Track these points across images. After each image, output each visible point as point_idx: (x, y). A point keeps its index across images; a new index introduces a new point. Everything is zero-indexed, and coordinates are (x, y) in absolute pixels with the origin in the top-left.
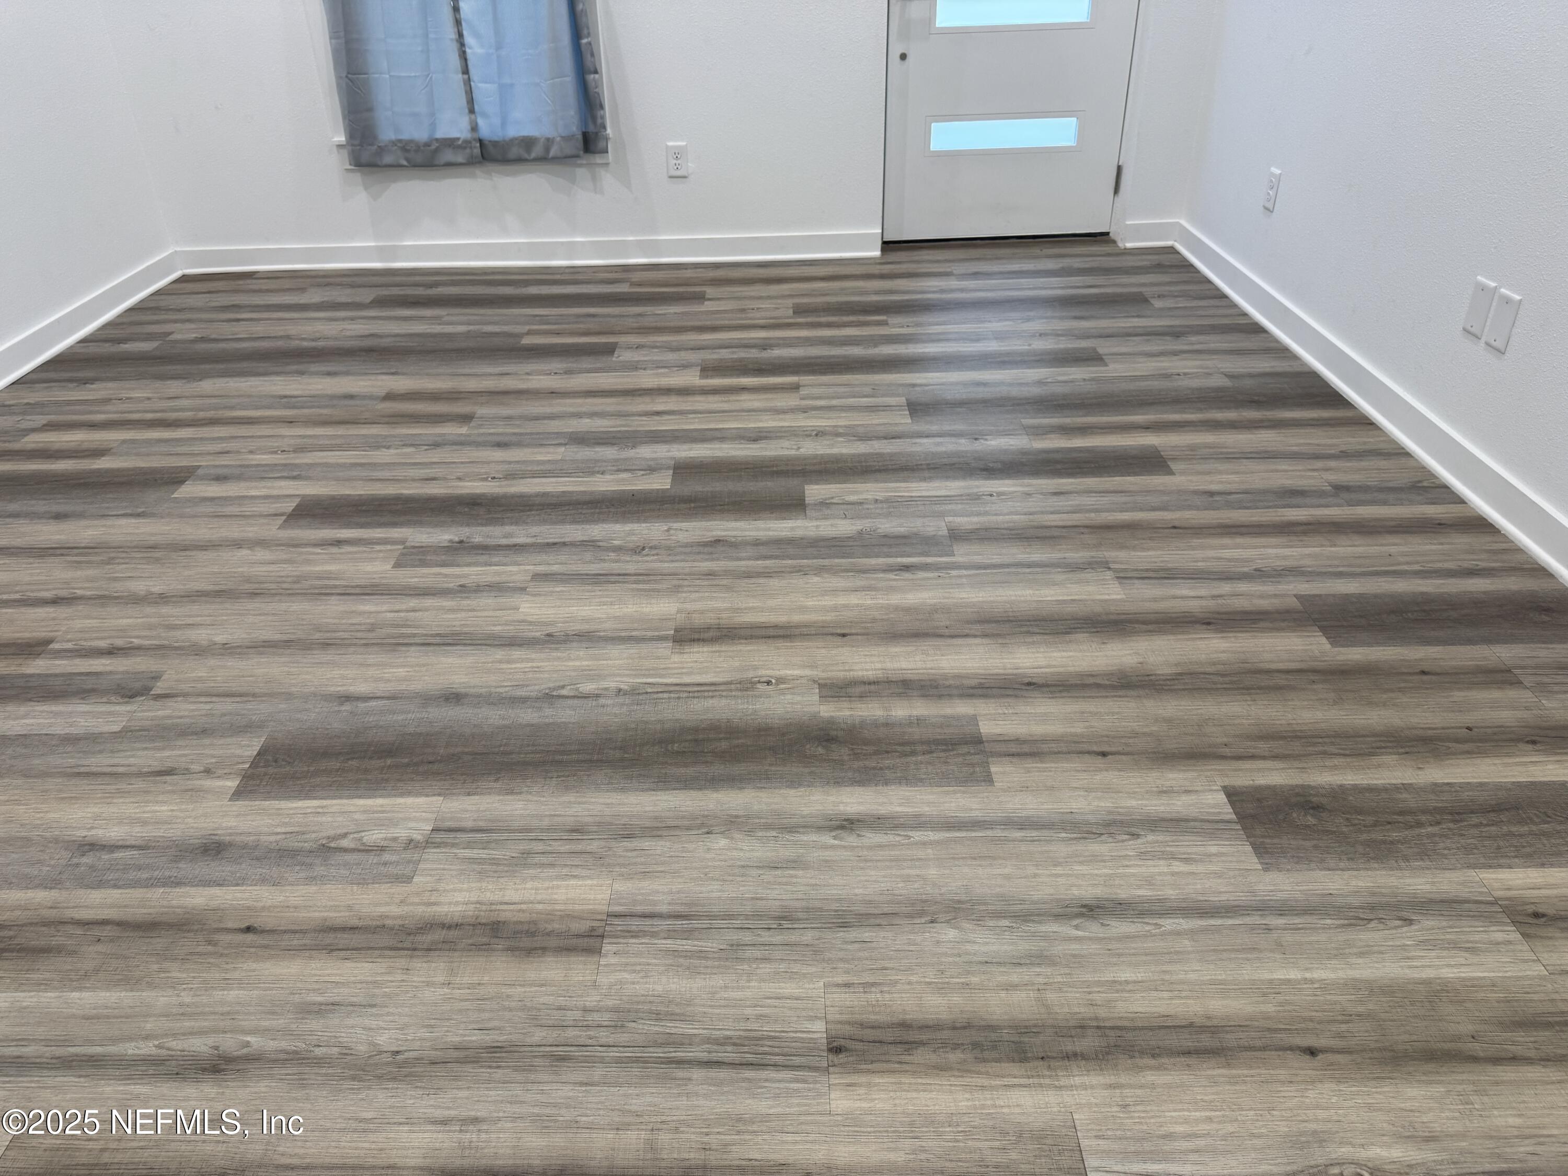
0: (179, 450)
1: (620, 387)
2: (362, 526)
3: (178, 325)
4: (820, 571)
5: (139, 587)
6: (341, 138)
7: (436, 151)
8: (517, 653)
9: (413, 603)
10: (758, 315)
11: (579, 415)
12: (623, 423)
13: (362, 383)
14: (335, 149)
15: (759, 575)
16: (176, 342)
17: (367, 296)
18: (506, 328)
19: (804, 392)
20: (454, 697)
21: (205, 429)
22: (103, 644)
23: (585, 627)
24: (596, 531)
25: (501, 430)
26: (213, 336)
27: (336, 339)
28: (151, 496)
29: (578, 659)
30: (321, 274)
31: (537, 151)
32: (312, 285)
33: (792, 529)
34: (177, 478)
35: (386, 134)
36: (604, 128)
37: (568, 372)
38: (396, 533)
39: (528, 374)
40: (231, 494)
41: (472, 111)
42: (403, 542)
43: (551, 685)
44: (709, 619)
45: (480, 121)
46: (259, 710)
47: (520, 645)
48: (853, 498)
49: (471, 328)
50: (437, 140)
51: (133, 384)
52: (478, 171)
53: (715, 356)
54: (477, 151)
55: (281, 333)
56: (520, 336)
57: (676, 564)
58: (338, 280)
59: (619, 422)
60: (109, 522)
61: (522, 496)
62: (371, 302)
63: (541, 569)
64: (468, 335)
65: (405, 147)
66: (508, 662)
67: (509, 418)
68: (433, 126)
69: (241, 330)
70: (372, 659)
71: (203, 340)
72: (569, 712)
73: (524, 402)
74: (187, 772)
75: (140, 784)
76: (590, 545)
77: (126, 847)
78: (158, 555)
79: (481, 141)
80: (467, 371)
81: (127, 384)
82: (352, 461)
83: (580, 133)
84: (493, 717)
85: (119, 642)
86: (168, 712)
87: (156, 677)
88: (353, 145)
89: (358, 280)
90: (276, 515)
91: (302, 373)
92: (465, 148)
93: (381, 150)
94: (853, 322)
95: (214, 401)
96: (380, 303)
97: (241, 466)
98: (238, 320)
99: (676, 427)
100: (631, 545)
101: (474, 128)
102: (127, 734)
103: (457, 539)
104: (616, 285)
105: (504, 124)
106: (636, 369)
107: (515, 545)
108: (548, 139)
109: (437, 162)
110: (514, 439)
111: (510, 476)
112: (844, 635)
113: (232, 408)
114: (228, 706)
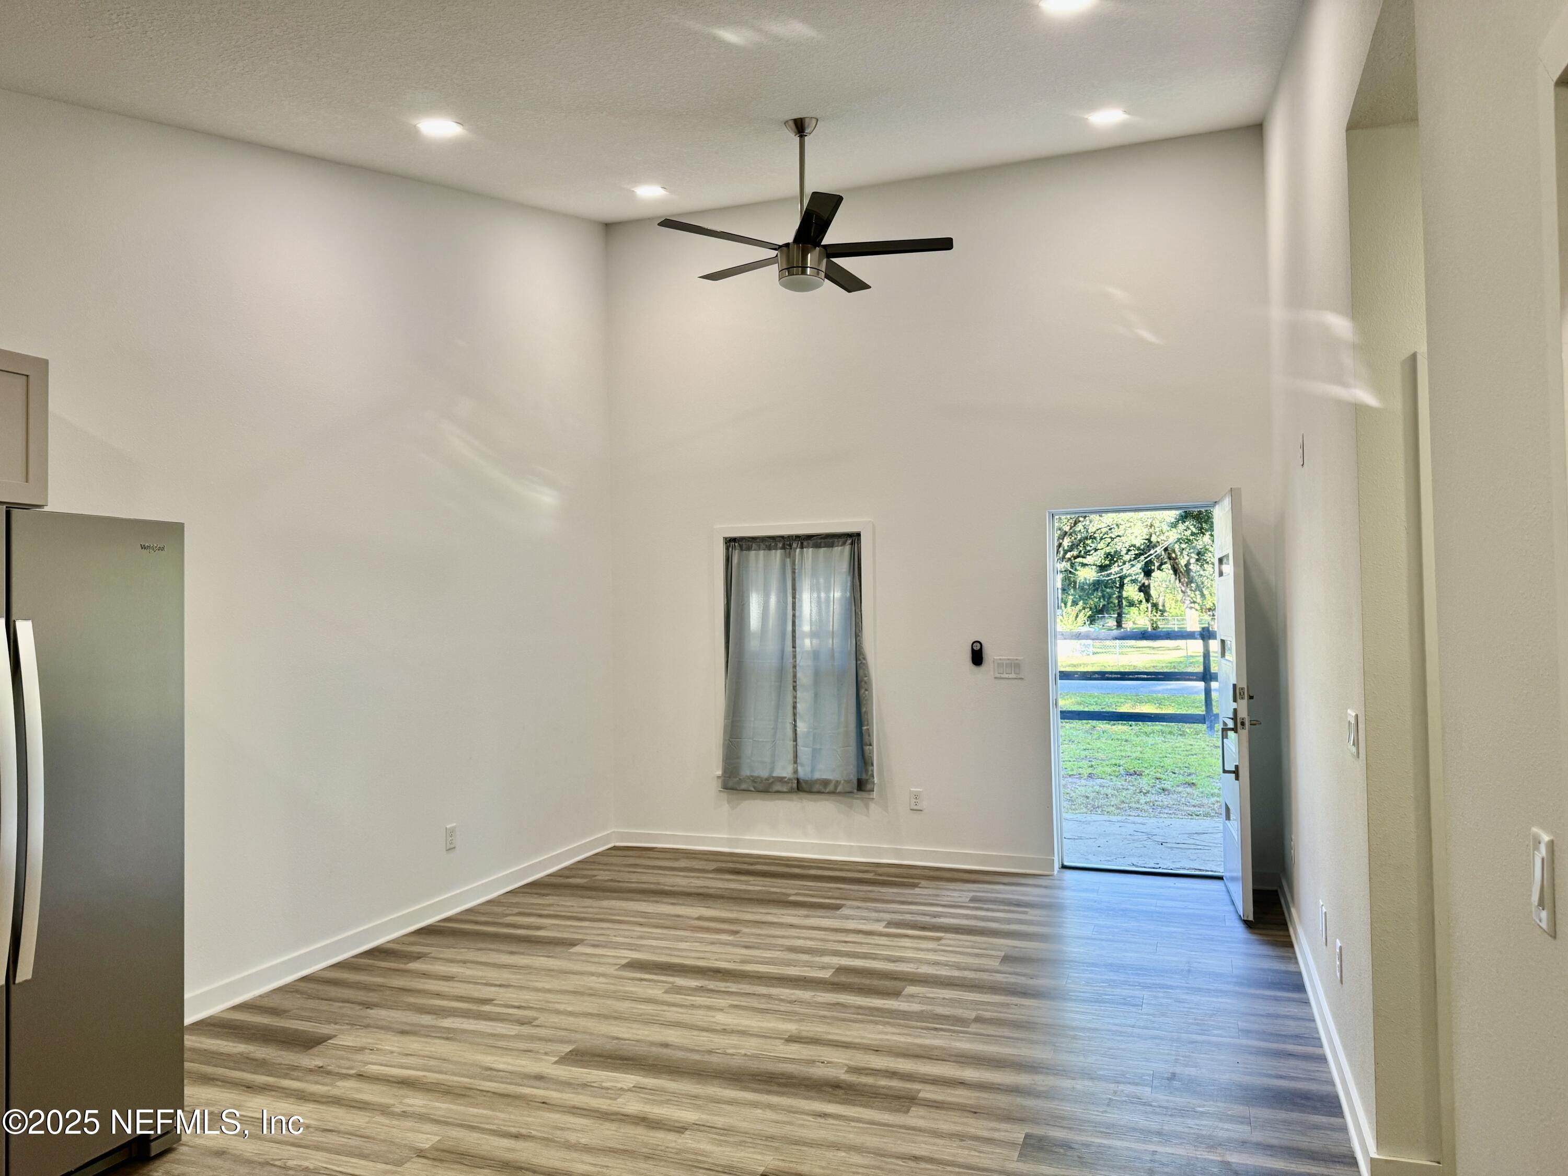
0: (580, 931)
1: (832, 927)
2: (656, 974)
3: (602, 872)
4: (884, 1024)
5: (539, 985)
6: (719, 773)
7: (772, 783)
8: (705, 1034)
9: (665, 1008)
10: (945, 899)
11: (799, 938)
12: (822, 944)
13: (689, 910)
14: (716, 778)
15: (850, 1021)
16: (597, 880)
17: (713, 866)
18: (784, 891)
19: (943, 942)
20: (666, 1045)
21: (596, 923)
22: (516, 1004)
23: (744, 1029)
24: (774, 991)
25: (751, 940)
26: (618, 879)
27: (684, 887)
28: (559, 949)
29: (733, 1040)
30: (692, 852)
31: (831, 788)
32: (683, 858)
33: (884, 1004)
34: (573, 943)
35: (746, 772)
36: (873, 776)
37: (807, 916)
38: (671, 979)
39: (782, 915)
40: (597, 953)
41: (795, 762)
42: (672, 983)
43: (713, 1047)
44: (810, 1035)
45: (800, 769)
46: (574, 1036)
47: (707, 1031)
48: (931, 995)
49: (764, 888)
50: (773, 777)
51: (567, 899)
52: (795, 797)
53: (901, 918)
54: (795, 785)
55: (656, 881)
56: (789, 895)
57: (807, 1010)
58: (700, 856)
59: (819, 944)
60: (534, 958)
61: (744, 971)
62: (713, 870)
63: (735, 1003)
64: (759, 892)
65: (754, 780)
66: (698, 1036)
67: (759, 935)
68: (772, 770)
69: (634, 877)
70: (635, 1026)
71: (612, 880)
72: (716, 1058)
73: (773, 928)
74: (538, 1052)
75: (516, 1053)
76: (769, 997)
77: (504, 1071)
78: (553, 973)
79: (798, 780)
80: (750, 910)
81: (563, 898)
82: (665, 946)
83: (856, 779)
84: (680, 1054)
85: (523, 1004)
86: (536, 1031)
87: (536, 1019)
88: (725, 777)
89: (711, 857)
90: (615, 964)
91: (657, 902)
92: (788, 783)
93: (741, 781)
94: (1005, 910)
95: (605, 910)
96: (718, 871)
97: (607, 942)
98: (634, 872)
99: (852, 950)
100: (789, 999)
101: (796, 772)
102: (517, 1037)
103: (700, 985)
104: (866, 874)
105: (813, 771)
106: (848, 919)
107: (728, 992)
108: (837, 781)
109: (771, 790)
110: (756, 945)
111: (743, 962)
112: (877, 1051)
113: (614, 915)
114: (563, 1033)
